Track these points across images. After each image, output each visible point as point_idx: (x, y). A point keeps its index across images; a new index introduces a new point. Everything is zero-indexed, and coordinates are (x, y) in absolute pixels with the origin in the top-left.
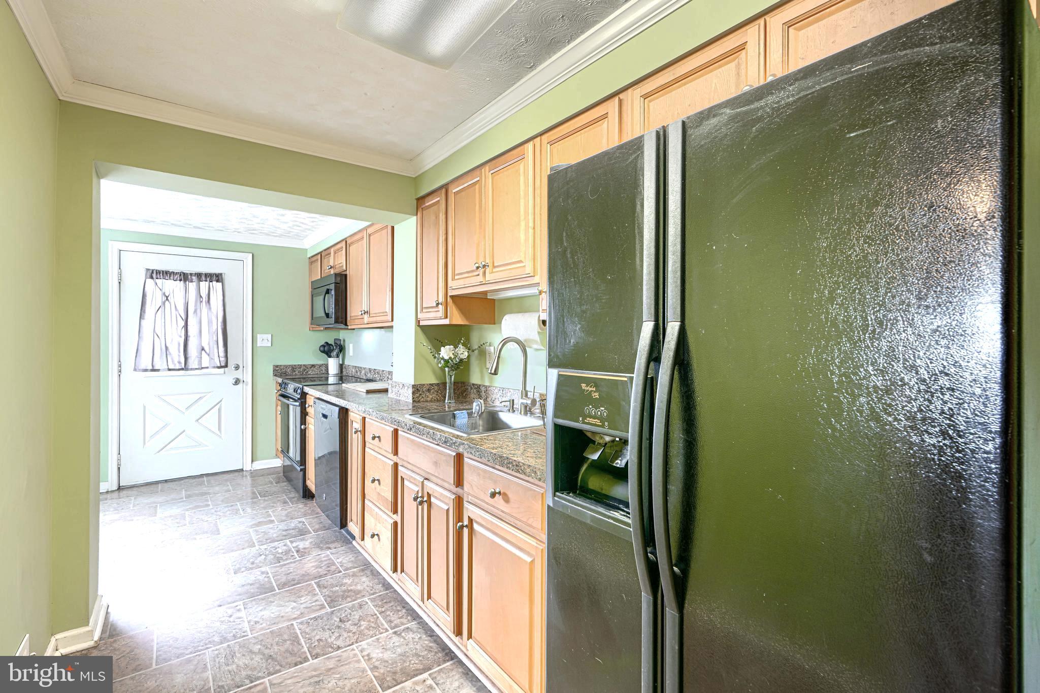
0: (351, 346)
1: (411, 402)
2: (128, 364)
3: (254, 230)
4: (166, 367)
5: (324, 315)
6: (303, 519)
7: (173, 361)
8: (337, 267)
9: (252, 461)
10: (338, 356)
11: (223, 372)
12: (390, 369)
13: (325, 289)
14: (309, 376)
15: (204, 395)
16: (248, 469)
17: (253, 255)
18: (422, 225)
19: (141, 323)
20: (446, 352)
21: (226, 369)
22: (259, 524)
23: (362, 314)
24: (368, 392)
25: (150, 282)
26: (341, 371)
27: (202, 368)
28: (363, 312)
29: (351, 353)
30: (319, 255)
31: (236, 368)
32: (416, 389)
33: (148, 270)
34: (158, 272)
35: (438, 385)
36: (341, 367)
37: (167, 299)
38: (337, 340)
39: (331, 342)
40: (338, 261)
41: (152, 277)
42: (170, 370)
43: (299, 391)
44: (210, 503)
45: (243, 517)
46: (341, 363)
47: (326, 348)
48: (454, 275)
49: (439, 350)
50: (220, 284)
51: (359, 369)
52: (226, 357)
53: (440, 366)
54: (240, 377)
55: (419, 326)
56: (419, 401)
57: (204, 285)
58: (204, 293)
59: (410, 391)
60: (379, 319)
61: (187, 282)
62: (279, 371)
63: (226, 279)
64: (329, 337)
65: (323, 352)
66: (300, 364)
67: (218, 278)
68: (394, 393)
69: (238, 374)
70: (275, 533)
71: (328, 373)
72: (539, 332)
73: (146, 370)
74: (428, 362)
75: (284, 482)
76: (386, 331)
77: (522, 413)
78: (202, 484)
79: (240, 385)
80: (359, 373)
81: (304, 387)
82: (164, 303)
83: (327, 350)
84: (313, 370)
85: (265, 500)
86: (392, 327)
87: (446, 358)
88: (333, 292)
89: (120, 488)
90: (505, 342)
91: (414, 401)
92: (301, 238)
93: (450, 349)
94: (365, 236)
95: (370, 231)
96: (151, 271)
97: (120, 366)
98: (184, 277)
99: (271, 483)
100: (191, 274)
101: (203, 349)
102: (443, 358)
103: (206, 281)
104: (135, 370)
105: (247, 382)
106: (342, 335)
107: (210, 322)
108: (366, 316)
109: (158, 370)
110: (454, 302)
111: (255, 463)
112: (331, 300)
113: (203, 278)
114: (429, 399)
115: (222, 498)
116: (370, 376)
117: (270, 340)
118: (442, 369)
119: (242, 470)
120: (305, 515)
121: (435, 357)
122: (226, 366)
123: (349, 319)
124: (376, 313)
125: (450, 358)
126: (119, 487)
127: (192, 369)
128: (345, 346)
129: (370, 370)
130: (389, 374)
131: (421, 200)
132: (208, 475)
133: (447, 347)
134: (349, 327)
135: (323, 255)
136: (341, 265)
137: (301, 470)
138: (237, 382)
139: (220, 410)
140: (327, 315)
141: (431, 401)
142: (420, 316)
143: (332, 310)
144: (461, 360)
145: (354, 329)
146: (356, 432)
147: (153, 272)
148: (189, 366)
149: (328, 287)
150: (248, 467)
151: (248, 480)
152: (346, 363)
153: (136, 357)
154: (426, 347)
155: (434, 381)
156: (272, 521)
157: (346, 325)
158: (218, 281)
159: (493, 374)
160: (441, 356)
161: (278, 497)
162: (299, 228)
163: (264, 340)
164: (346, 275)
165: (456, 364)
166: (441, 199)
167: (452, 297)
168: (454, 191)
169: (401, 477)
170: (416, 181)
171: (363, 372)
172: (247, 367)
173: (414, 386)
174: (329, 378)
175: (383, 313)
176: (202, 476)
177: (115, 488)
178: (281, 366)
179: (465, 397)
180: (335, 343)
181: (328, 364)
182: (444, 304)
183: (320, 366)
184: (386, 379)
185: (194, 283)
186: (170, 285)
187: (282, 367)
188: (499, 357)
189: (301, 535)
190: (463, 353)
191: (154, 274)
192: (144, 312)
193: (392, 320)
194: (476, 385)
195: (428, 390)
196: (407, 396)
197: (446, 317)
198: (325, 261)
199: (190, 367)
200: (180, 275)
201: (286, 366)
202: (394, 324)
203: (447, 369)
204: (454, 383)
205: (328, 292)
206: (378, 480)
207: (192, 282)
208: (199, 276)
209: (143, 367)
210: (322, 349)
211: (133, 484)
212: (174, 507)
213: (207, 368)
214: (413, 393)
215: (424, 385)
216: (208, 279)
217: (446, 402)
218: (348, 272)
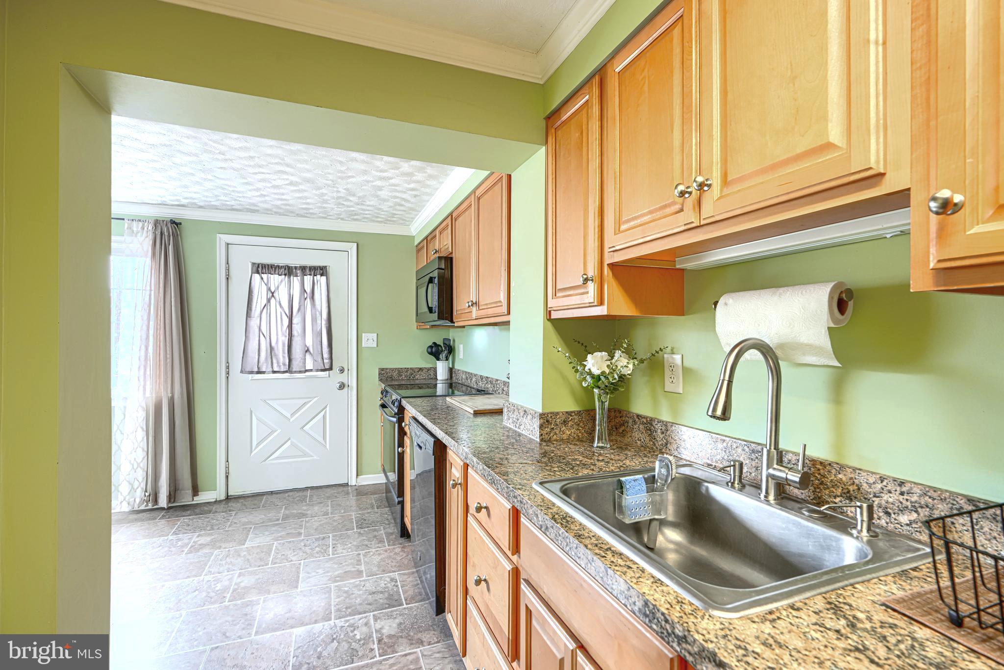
0: (461, 346)
1: (538, 440)
2: (236, 366)
3: (356, 215)
4: (271, 370)
5: (426, 310)
6: (396, 575)
7: (278, 362)
8: (442, 250)
9: (357, 476)
10: (447, 359)
11: (328, 376)
12: (507, 380)
13: (427, 279)
14: (417, 382)
15: (310, 399)
16: (354, 484)
17: (357, 245)
18: (555, 157)
19: (248, 321)
20: (595, 363)
21: (331, 372)
22: (346, 575)
23: (469, 306)
24: (477, 413)
25: (257, 277)
26: (451, 377)
27: (306, 371)
28: (470, 304)
29: (461, 356)
30: (425, 240)
31: (341, 371)
32: (546, 420)
33: (253, 264)
34: (264, 266)
35: (579, 413)
36: (451, 371)
37: (273, 296)
38: (446, 341)
39: (440, 342)
40: (443, 244)
41: (258, 272)
42: (274, 372)
43: (396, 404)
44: (303, 531)
45: (331, 559)
46: (451, 366)
47: (434, 350)
48: (619, 222)
49: (582, 359)
50: (324, 278)
51: (470, 375)
52: (331, 358)
53: (584, 384)
54: (346, 382)
55: (550, 320)
56: (550, 440)
57: (308, 279)
58: (308, 288)
59: (537, 423)
60: (490, 312)
61: (292, 277)
62: (386, 376)
63: (331, 272)
64: (437, 337)
65: (431, 353)
66: (407, 367)
67: (322, 271)
68: (511, 420)
69: (343, 378)
70: (360, 596)
71: (436, 379)
72: (829, 328)
73: (252, 372)
74: (564, 378)
75: (386, 507)
76: (500, 330)
77: (771, 498)
78: (303, 500)
79: (346, 389)
80: (469, 380)
81: (402, 400)
82: (269, 301)
83: (435, 351)
84: (420, 375)
85: (360, 533)
86: (507, 323)
87: (596, 372)
88: (436, 281)
89: (228, 498)
90: (741, 348)
91: (542, 440)
92: (407, 223)
93: (602, 357)
94: (473, 203)
95: (478, 193)
96: (257, 266)
97: (228, 367)
98: (289, 271)
99: (373, 507)
100: (296, 268)
101: (308, 351)
102: (590, 373)
103: (310, 275)
104: (242, 372)
105: (352, 387)
106: (452, 334)
107: (314, 320)
108: (474, 309)
109: (264, 373)
110: (615, 275)
111: (360, 477)
112: (433, 290)
113: (308, 271)
114: (565, 437)
115: (317, 524)
116: (481, 385)
117: (375, 339)
118: (588, 391)
119: (347, 485)
120: (400, 567)
121: (577, 371)
122: (331, 369)
123: (455, 313)
124: (486, 304)
125: (603, 373)
126: (228, 496)
127: (296, 372)
128: (454, 347)
129: (482, 377)
130: (504, 385)
131: (552, 117)
132: (312, 488)
133: (598, 354)
134: (456, 325)
135: (429, 238)
136: (446, 247)
137: (399, 503)
138: (342, 386)
139: (324, 417)
140: (431, 310)
141: (568, 441)
142: (552, 303)
143: (434, 302)
144: (622, 377)
145: (464, 327)
146: (454, 486)
147: (258, 267)
148: (292, 368)
149: (431, 275)
150: (353, 482)
151: (352, 500)
152: (457, 367)
153: (243, 358)
154: (562, 355)
155: (573, 407)
156: (360, 573)
157: (452, 321)
158: (322, 275)
159: (718, 418)
160: (587, 369)
161: (375, 530)
162: (402, 208)
163: (369, 340)
164: (451, 259)
165: (612, 384)
166: (591, 97)
167: (612, 266)
168: (617, 70)
169: (527, 606)
170: (544, 89)
171: (474, 379)
172: (352, 369)
173: (542, 416)
174: (438, 385)
175: (496, 302)
176: (307, 488)
177: (223, 497)
178: (387, 369)
179: (623, 434)
180: (444, 344)
181: (436, 368)
182: (597, 279)
183: (429, 369)
184: (500, 391)
185: (299, 278)
186: (275, 279)
187: (388, 371)
188: (730, 382)
189: (390, 606)
190: (624, 364)
191: (260, 268)
192: (251, 310)
193: (509, 313)
194: (645, 417)
195: (564, 421)
196: (531, 430)
197: (601, 303)
198: (431, 246)
199: (294, 370)
200: (285, 269)
201: (392, 370)
202: (511, 318)
203: (596, 391)
204: (609, 410)
205: (431, 280)
206: (485, 580)
207: (297, 276)
208: (303, 269)
209: (248, 369)
210: (429, 350)
211: (241, 494)
212: (267, 533)
213: (311, 370)
214: (541, 427)
215: (558, 413)
216: (312, 273)
217: (595, 445)
218: (453, 255)
